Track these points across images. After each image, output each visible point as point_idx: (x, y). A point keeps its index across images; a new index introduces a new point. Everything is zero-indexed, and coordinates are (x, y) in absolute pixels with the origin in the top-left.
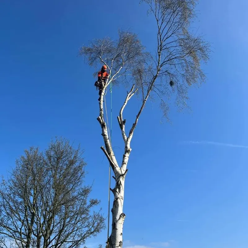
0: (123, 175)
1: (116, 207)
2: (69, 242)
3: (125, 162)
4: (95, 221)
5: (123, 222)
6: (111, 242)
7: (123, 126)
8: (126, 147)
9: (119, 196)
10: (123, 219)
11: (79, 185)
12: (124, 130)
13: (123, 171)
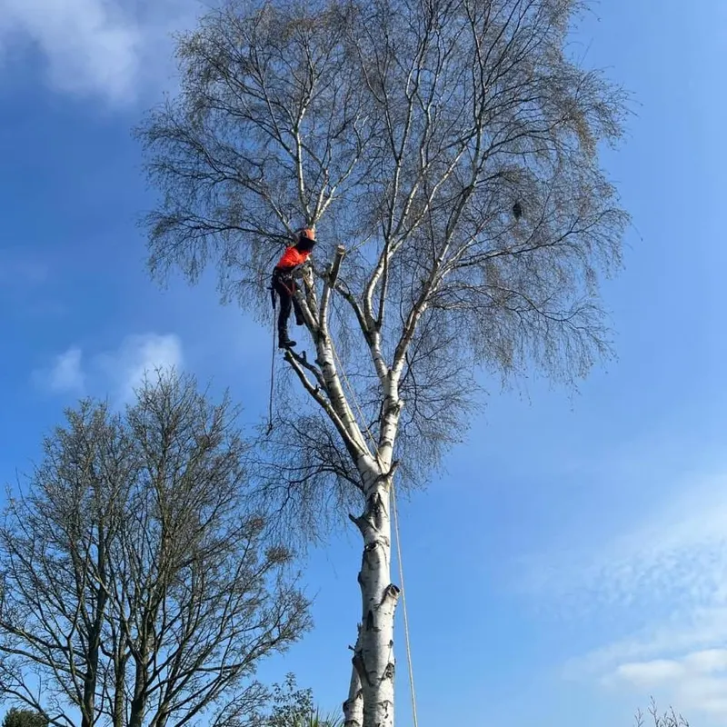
0: (384, 477)
1: (371, 568)
2: (209, 670)
3: (387, 440)
4: (282, 609)
5: (394, 608)
6: (364, 665)
7: (375, 337)
8: (389, 397)
9: (377, 537)
10: (395, 602)
11: (231, 506)
12: (377, 347)
13: (383, 467)
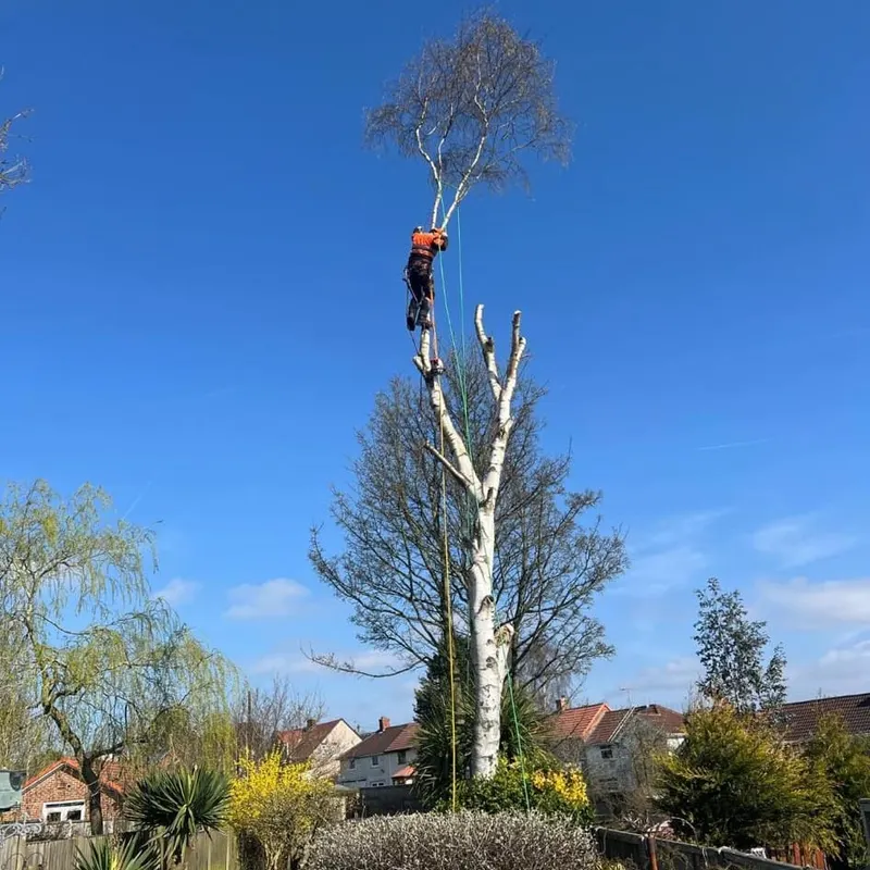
0: (484, 504)
3: (492, 465)
13: (486, 493)
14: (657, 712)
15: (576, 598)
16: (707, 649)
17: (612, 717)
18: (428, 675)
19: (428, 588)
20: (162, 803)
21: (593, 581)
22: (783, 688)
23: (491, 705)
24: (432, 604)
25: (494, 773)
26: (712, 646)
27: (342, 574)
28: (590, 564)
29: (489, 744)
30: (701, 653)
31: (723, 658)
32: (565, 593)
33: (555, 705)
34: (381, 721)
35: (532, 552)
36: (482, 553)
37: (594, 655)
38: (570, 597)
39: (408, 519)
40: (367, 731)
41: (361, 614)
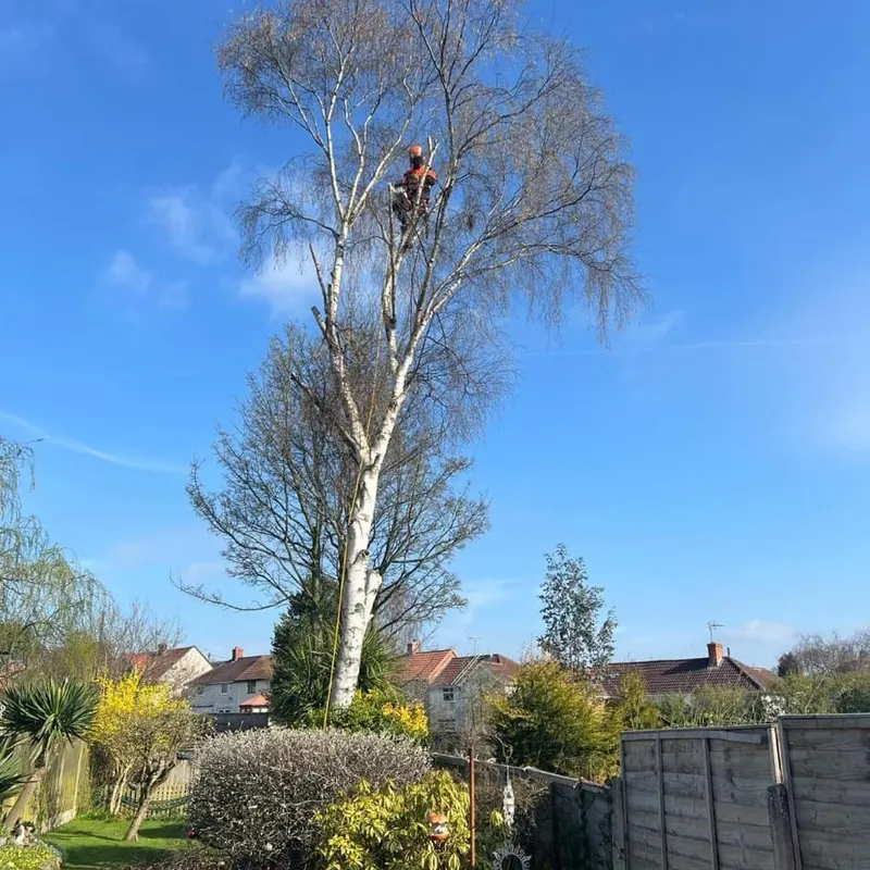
0: (370, 468)
7: (390, 334)
9: (358, 515)
13: (373, 457)
14: (498, 662)
15: (439, 553)
16: (549, 608)
17: (457, 664)
18: (290, 612)
19: (301, 531)
20: (31, 711)
21: (456, 540)
22: (612, 649)
23: (354, 644)
24: (304, 547)
25: (350, 703)
26: (555, 606)
27: (219, 511)
28: (456, 523)
29: (349, 677)
30: (544, 611)
31: (563, 617)
32: (430, 547)
33: (406, 647)
34: (234, 651)
35: (405, 507)
36: (364, 511)
37: (449, 606)
38: (434, 552)
39: (290, 463)
40: (218, 660)
41: (233, 550)
